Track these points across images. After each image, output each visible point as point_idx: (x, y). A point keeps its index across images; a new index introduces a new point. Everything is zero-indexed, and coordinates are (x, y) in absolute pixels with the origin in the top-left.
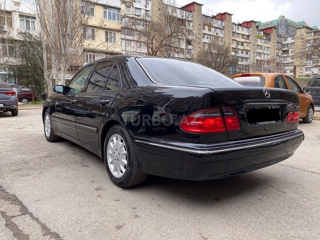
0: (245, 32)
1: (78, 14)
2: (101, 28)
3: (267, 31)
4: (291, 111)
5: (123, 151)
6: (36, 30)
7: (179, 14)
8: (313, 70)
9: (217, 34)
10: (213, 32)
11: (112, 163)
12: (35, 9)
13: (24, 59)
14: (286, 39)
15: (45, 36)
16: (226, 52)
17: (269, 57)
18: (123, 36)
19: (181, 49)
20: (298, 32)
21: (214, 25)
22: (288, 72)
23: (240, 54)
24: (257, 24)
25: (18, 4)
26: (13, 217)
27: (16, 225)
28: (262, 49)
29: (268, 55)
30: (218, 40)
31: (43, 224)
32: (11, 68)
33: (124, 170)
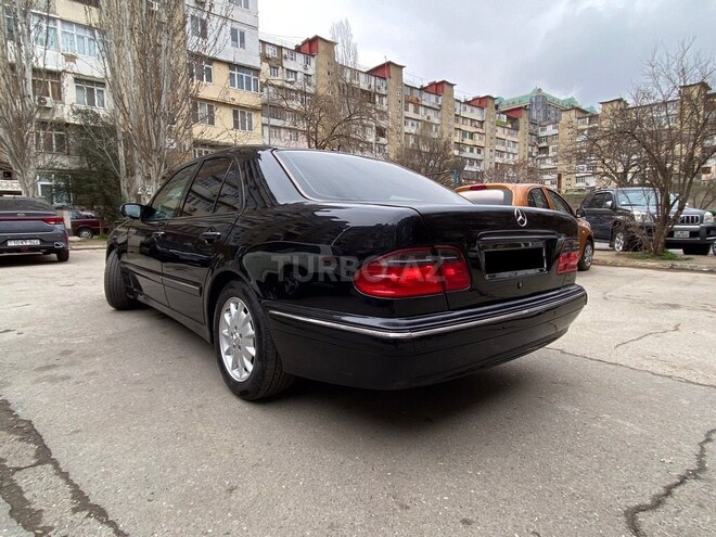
0: (476, 114)
1: (180, 78)
2: (224, 104)
3: (513, 115)
4: (565, 251)
5: (248, 330)
6: (105, 107)
7: (363, 83)
8: (588, 180)
9: (428, 118)
10: (422, 114)
11: (228, 353)
12: (101, 68)
13: (85, 158)
14: (544, 128)
15: (121, 117)
16: (445, 149)
17: (517, 157)
18: (265, 120)
19: (368, 143)
20: (565, 117)
21: (424, 103)
22: (548, 183)
23: (467, 154)
24: (497, 102)
25: (71, 58)
26: (19, 469)
27: (19, 490)
28: (504, 144)
29: (514, 154)
30: (431, 128)
31: (76, 486)
32: (61, 174)
33: (250, 367)
